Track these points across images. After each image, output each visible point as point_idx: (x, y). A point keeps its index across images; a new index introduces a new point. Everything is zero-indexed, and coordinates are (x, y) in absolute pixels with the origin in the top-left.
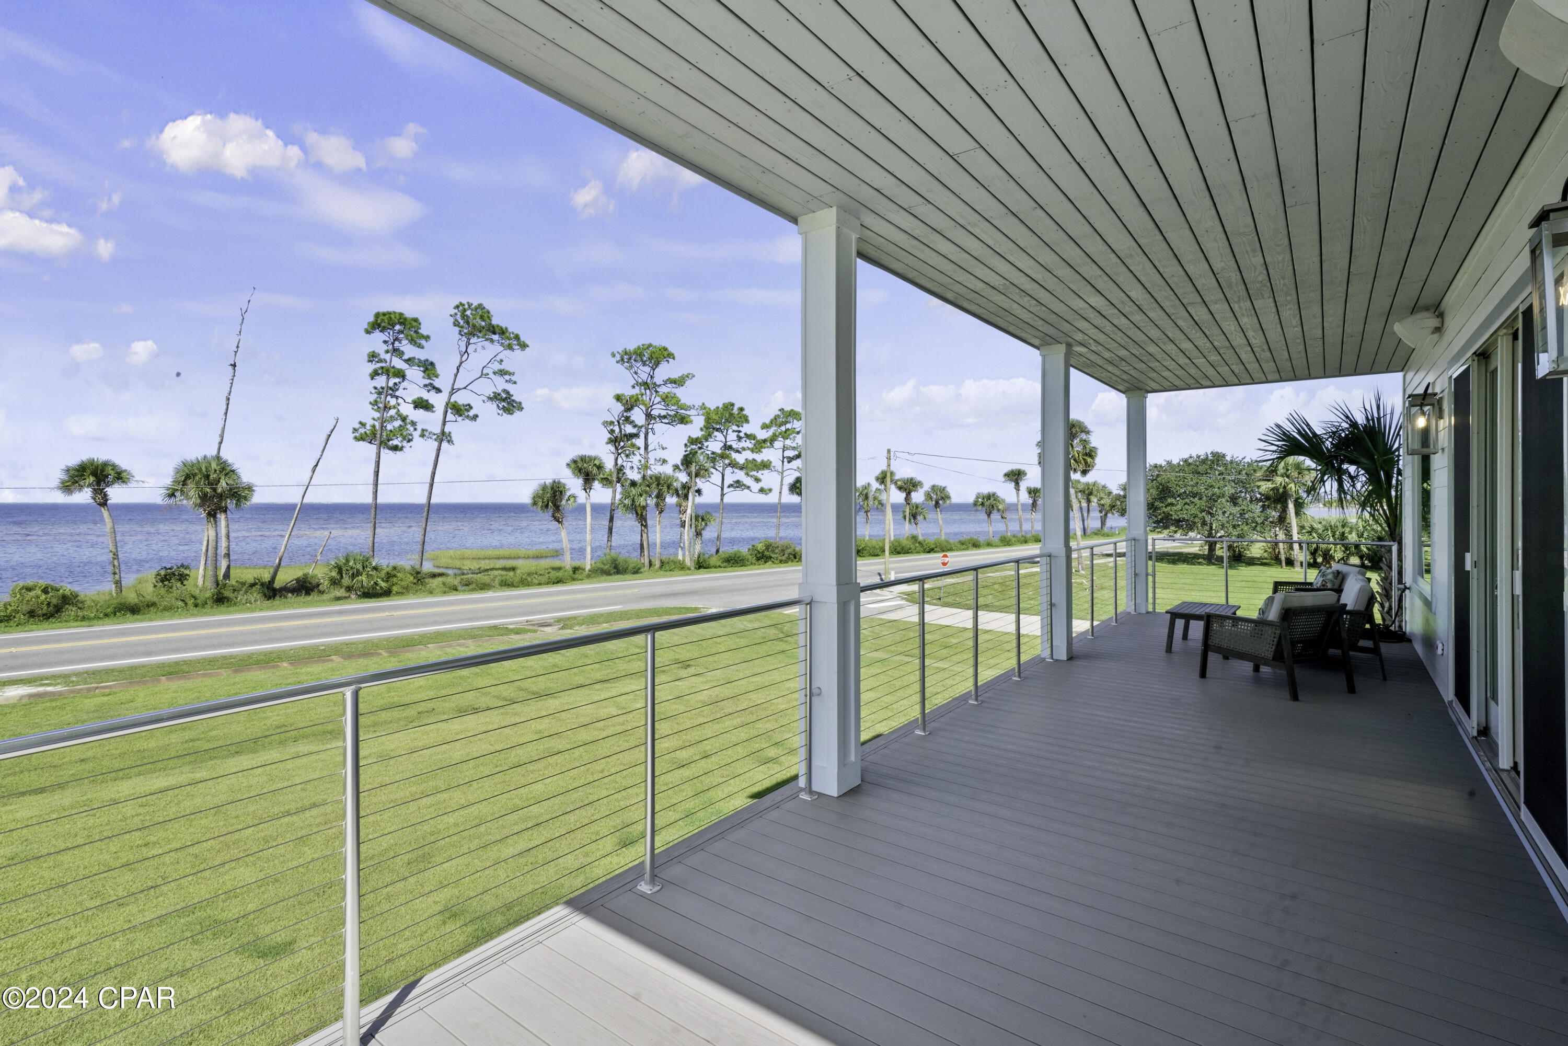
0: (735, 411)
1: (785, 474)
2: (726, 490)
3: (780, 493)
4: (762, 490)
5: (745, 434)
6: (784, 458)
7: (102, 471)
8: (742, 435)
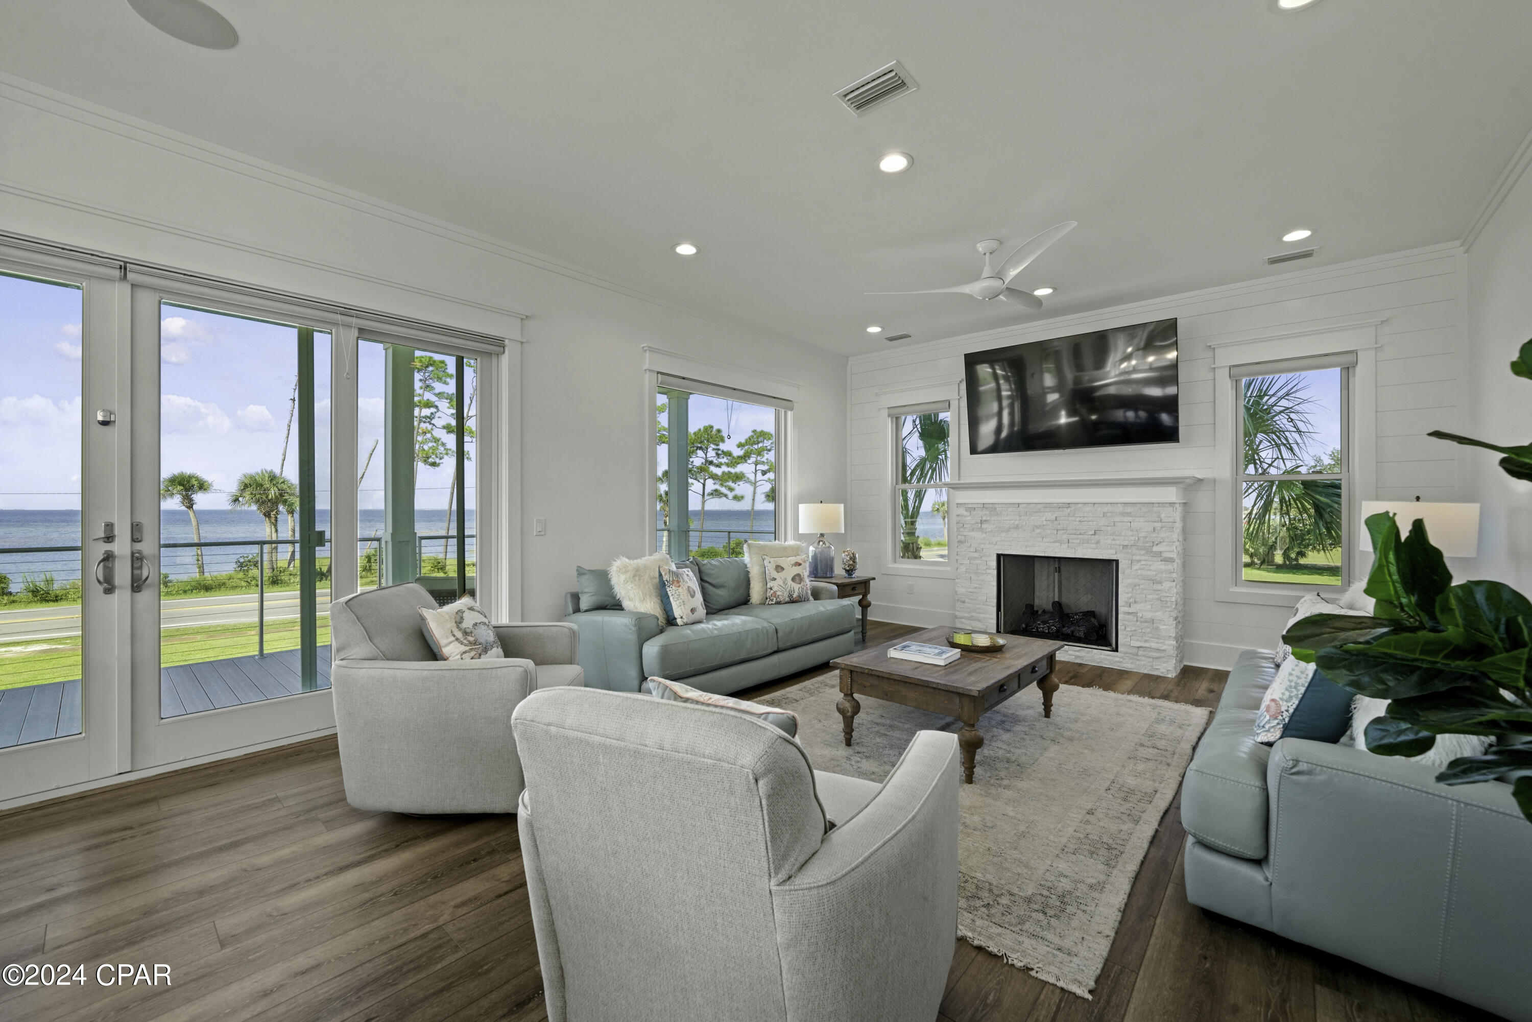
0: (714, 432)
1: (758, 484)
2: (706, 497)
3: (753, 500)
4: (736, 498)
5: (723, 451)
6: (756, 471)
7: (189, 482)
8: (720, 452)
